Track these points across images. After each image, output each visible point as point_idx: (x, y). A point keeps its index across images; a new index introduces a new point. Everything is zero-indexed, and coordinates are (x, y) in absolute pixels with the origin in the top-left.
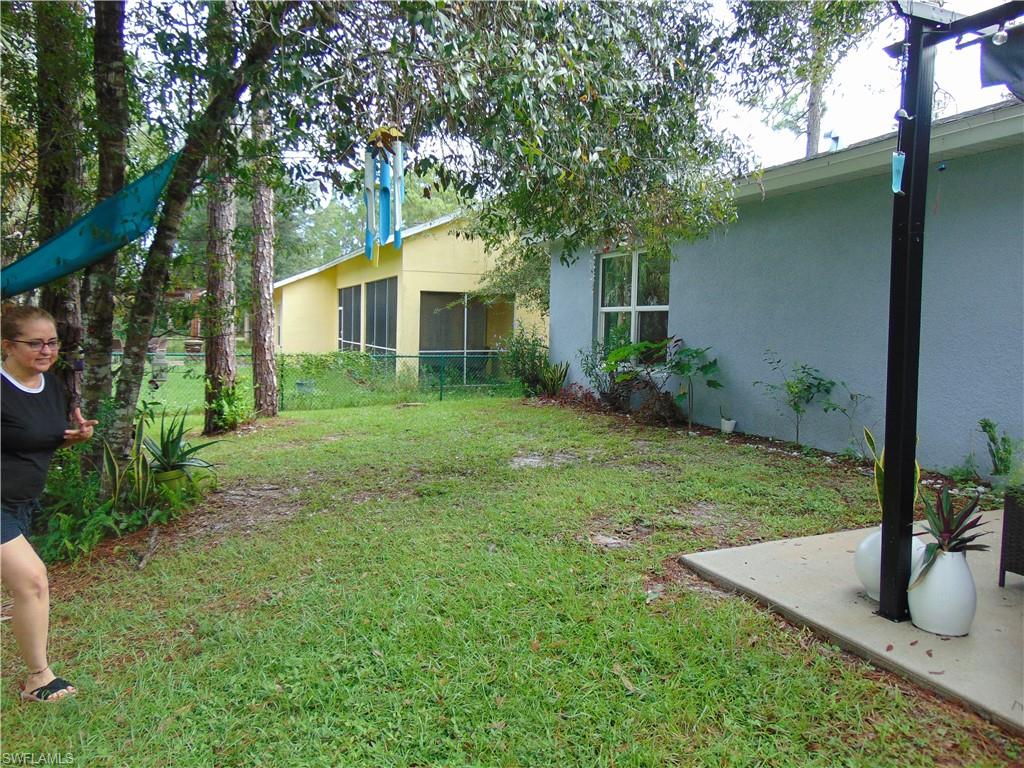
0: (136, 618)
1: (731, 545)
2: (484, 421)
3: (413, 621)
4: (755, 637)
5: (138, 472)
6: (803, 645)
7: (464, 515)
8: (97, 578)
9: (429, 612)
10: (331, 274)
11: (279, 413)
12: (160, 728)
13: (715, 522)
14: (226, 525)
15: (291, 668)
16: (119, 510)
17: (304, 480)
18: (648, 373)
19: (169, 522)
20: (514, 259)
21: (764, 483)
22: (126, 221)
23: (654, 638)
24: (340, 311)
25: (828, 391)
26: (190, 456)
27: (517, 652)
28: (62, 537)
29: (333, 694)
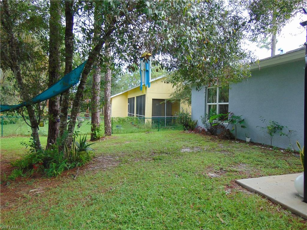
0: (74, 194)
1: (252, 177)
2: (172, 138)
3: (154, 197)
4: (262, 207)
5: (74, 152)
6: (278, 210)
7: (167, 166)
8: (63, 182)
9: (158, 195)
10: (126, 94)
11: (112, 135)
12: (82, 226)
13: (246, 170)
14: (98, 167)
15: (118, 210)
16: (68, 162)
17: (120, 154)
18: (222, 123)
19: (82, 166)
20: (180, 89)
21: (261, 158)
22: (72, 80)
23: (229, 206)
24: (128, 105)
25: (281, 129)
26: (88, 147)
27: (186, 208)
28: (53, 170)
29: (131, 219)
